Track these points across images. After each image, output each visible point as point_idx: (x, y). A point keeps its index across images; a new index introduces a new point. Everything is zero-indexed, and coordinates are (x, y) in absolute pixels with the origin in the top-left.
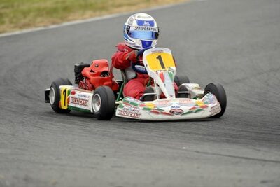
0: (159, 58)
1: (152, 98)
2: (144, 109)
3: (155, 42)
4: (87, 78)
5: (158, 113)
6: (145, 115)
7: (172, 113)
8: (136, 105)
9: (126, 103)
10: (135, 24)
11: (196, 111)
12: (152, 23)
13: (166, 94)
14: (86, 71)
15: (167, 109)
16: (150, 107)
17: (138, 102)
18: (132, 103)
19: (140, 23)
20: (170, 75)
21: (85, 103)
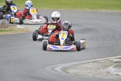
0: (33, 10)
1: (32, 19)
3: (32, 7)
4: (17, 15)
6: (30, 23)
7: (36, 22)
9: (26, 20)
10: (27, 4)
11: (41, 22)
12: (31, 3)
13: (35, 18)
14: (17, 14)
15: (35, 22)
16: (31, 21)
17: (28, 20)
19: (28, 3)
20: (36, 14)
21: (17, 21)
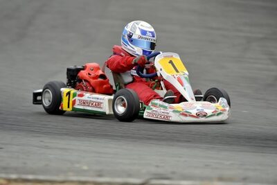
0: (171, 62)
2: (174, 111)
5: (186, 115)
7: (198, 115)
8: (166, 107)
9: (155, 105)
11: (218, 114)
15: (194, 112)
16: (179, 110)
18: (160, 106)
21: (98, 105)
